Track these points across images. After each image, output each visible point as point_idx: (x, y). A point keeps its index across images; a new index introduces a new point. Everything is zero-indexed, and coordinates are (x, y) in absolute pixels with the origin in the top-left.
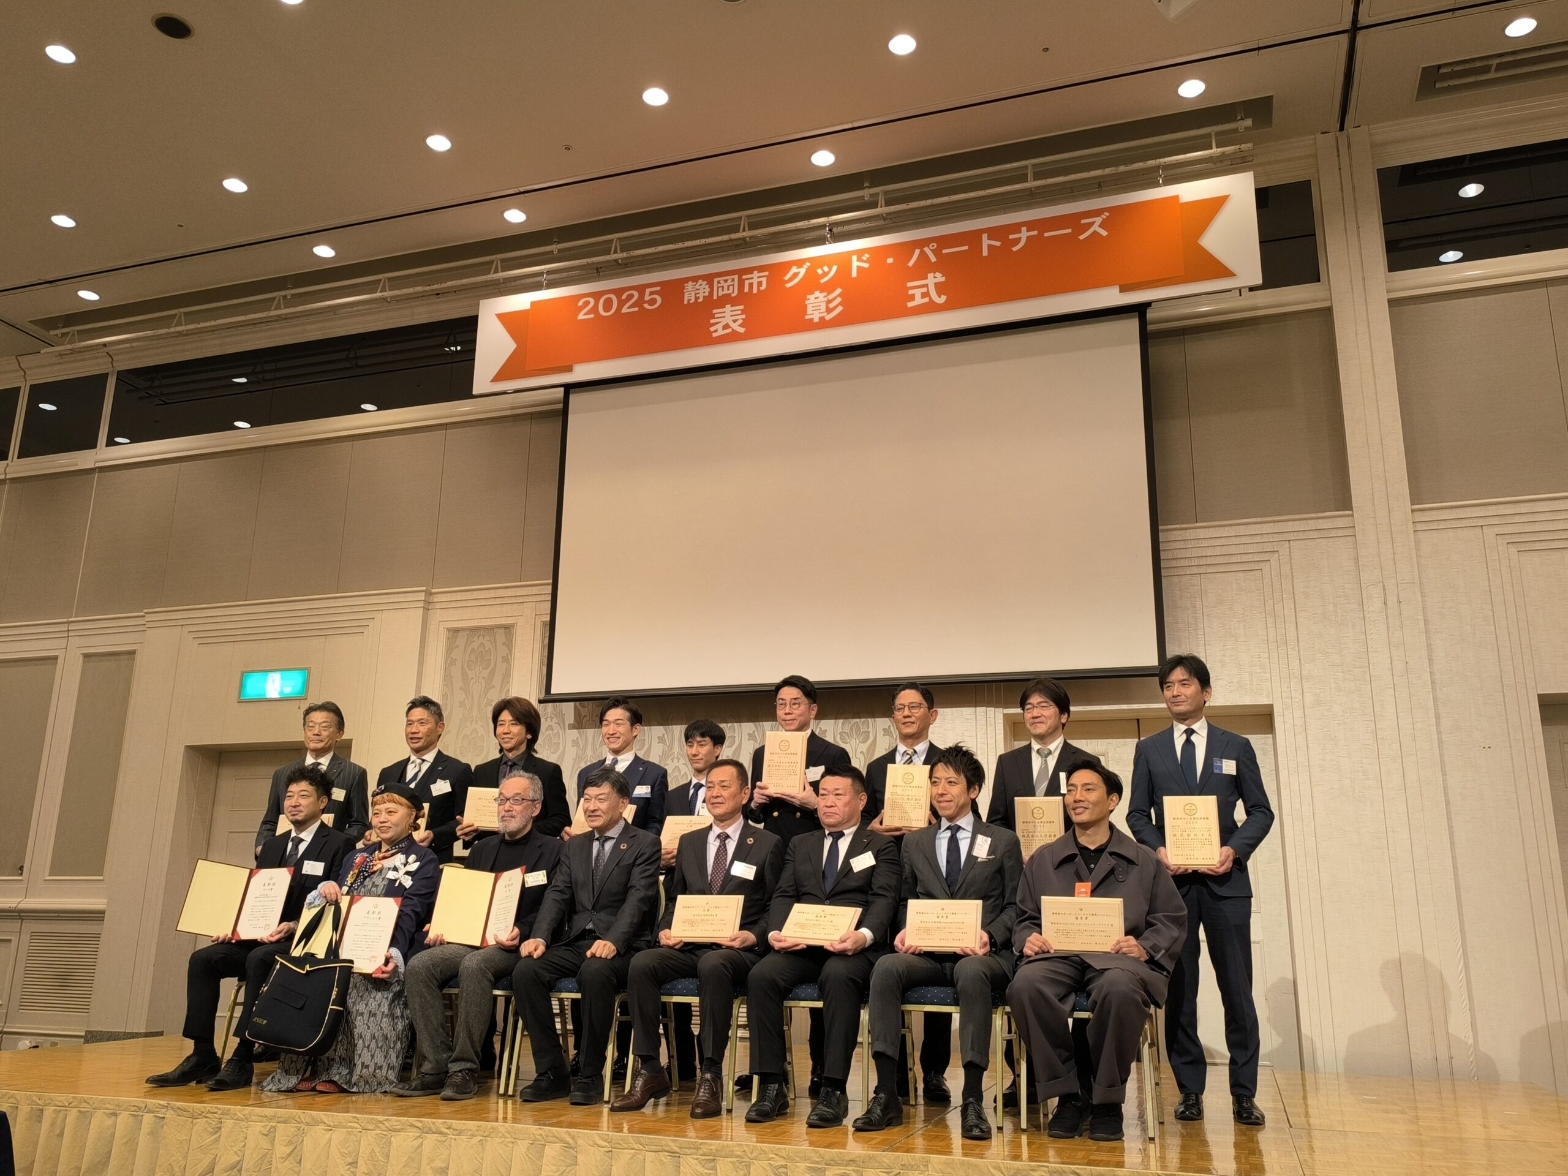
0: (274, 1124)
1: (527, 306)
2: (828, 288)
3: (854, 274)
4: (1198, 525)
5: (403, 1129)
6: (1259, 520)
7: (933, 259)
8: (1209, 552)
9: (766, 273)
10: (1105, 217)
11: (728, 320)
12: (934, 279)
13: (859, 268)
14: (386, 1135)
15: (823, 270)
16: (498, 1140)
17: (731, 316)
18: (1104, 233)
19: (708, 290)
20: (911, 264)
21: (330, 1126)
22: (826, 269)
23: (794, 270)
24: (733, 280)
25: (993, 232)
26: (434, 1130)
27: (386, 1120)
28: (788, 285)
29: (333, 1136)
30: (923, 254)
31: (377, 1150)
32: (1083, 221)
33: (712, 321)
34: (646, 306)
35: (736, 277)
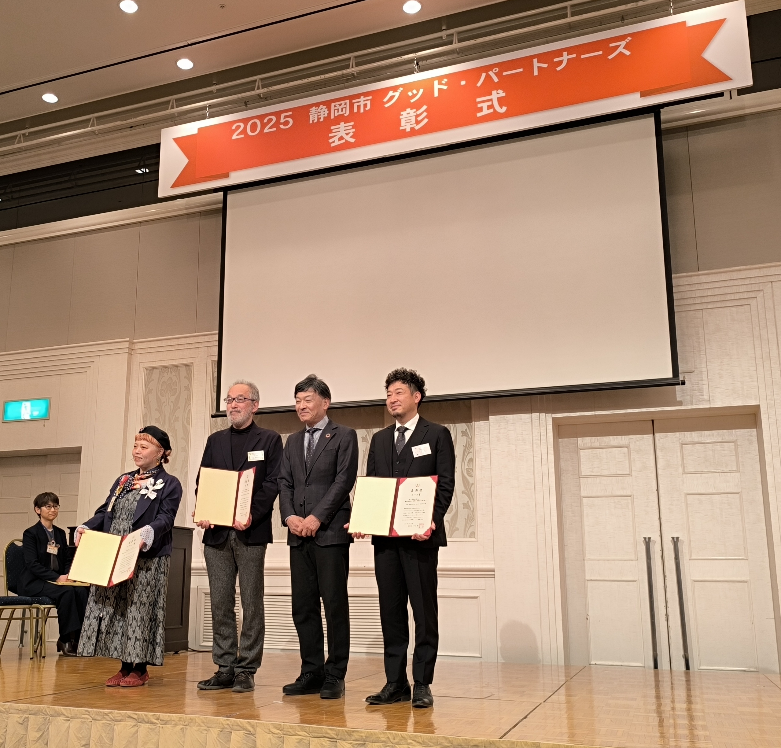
0: (27, 716)
1: (195, 132)
2: (416, 106)
3: (436, 94)
4: (700, 272)
5: (123, 720)
6: (748, 267)
7: (496, 79)
8: (709, 293)
9: (370, 97)
10: (628, 41)
11: (342, 133)
12: (497, 94)
13: (440, 90)
14: (110, 724)
15: (412, 93)
16: (195, 728)
17: (345, 130)
18: (628, 53)
19: (327, 112)
20: (479, 84)
21: (68, 717)
22: (415, 92)
23: (391, 93)
24: (345, 104)
25: (541, 57)
26: (146, 720)
27: (110, 713)
28: (387, 106)
29: (71, 725)
30: (488, 77)
31: (104, 735)
32: (611, 45)
33: (331, 135)
34: (282, 126)
35: (348, 102)
